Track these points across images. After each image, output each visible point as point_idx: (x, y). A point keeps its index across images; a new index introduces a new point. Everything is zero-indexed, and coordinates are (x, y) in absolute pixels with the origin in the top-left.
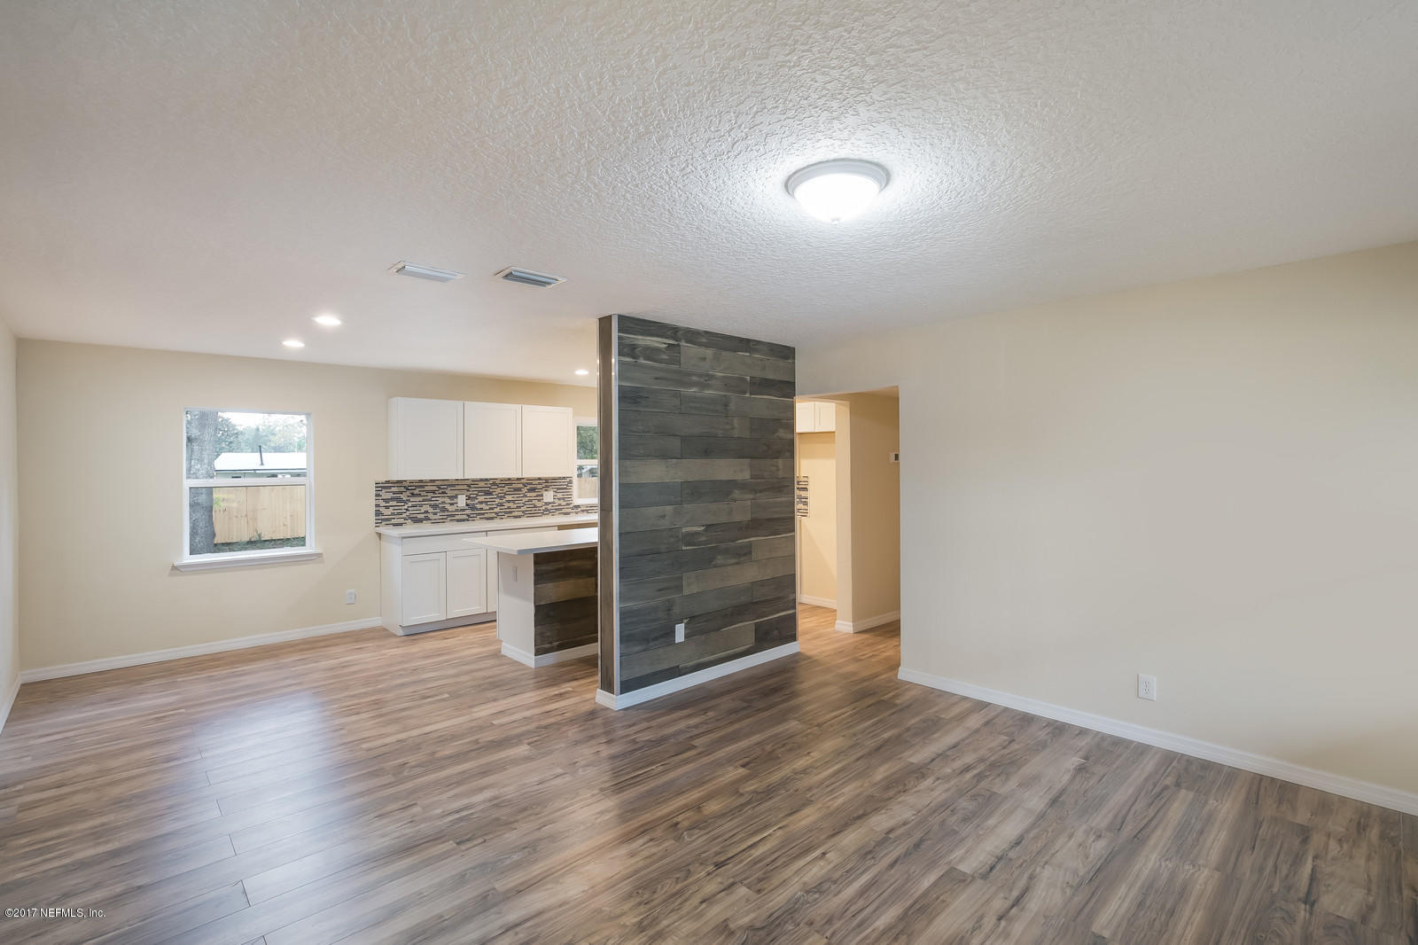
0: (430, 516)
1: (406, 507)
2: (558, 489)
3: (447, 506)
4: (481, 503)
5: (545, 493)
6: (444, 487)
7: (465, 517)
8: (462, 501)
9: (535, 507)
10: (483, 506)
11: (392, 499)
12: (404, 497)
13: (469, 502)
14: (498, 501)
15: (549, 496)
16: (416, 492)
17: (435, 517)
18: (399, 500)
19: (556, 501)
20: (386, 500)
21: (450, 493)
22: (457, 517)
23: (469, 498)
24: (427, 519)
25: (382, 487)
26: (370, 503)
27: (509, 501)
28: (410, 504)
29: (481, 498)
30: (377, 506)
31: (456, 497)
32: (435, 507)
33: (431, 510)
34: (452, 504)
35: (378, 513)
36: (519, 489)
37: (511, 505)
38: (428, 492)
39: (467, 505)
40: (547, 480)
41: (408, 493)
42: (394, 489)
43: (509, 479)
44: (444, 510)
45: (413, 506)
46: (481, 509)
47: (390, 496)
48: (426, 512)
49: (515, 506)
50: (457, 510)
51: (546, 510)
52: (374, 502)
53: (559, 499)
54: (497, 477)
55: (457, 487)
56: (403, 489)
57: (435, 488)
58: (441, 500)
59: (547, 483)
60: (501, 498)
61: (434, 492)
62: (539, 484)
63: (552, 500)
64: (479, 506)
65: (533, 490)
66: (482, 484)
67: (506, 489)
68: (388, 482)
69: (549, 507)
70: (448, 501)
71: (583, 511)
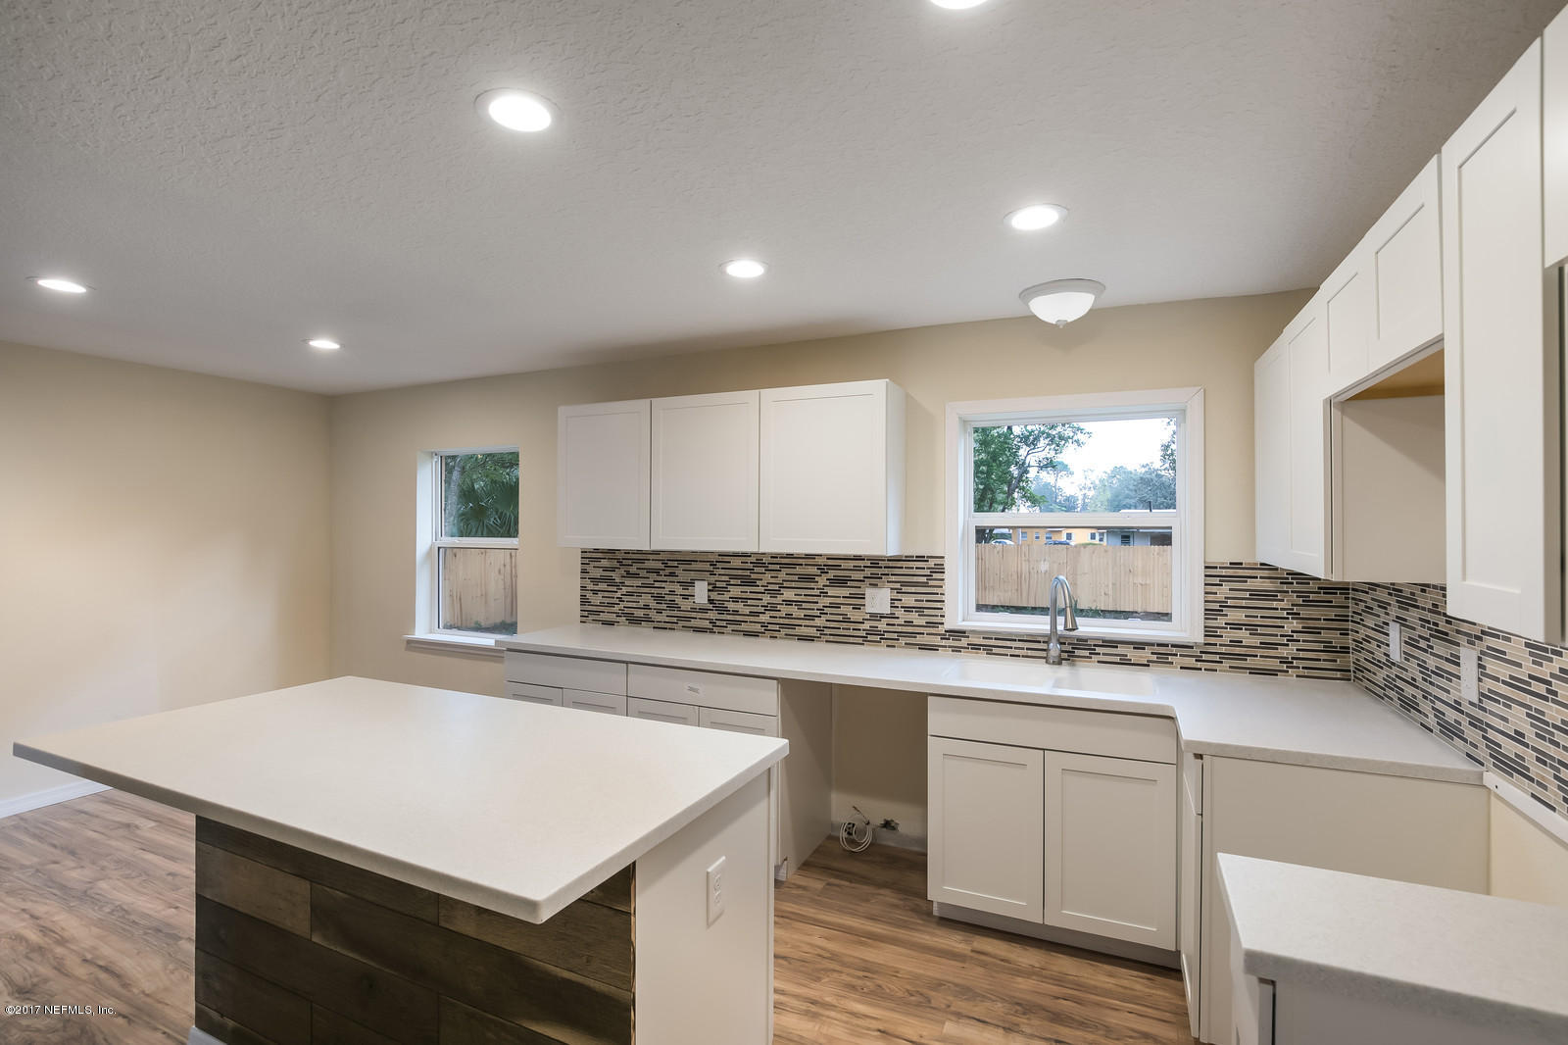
0: (653, 614)
1: (618, 595)
2: (904, 584)
3: (679, 600)
4: (735, 600)
5: (869, 592)
6: (675, 565)
7: (706, 624)
8: (701, 592)
9: (847, 620)
10: (739, 606)
11: (602, 579)
12: (616, 576)
13: (714, 596)
14: (766, 599)
15: (879, 600)
16: (633, 570)
17: (663, 617)
18: (610, 581)
19: (899, 612)
20: (594, 580)
21: (683, 576)
22: (693, 623)
23: (713, 588)
24: (648, 620)
25: (590, 557)
26: (574, 583)
27: (789, 603)
28: (624, 590)
29: (735, 591)
30: (583, 588)
31: (691, 583)
32: (659, 598)
33: (653, 604)
34: (685, 597)
35: (584, 601)
36: (810, 578)
37: (794, 610)
38: (650, 571)
39: (711, 601)
40: (875, 562)
41: (622, 571)
42: (605, 563)
43: (790, 556)
44: (672, 606)
45: (630, 594)
46: (736, 612)
47: (598, 573)
48: (646, 607)
49: (802, 614)
50: (693, 610)
51: (873, 631)
52: (578, 583)
53: (908, 609)
54: (767, 551)
55: (694, 566)
56: (615, 564)
57: (659, 565)
58: (668, 587)
59: (877, 569)
60: (774, 593)
61: (657, 572)
62: (856, 569)
63: (887, 610)
64: (731, 606)
65: (840, 582)
66: (736, 562)
67: (782, 575)
68: (596, 551)
69: (882, 626)
70: (679, 590)
71: (976, 647)
